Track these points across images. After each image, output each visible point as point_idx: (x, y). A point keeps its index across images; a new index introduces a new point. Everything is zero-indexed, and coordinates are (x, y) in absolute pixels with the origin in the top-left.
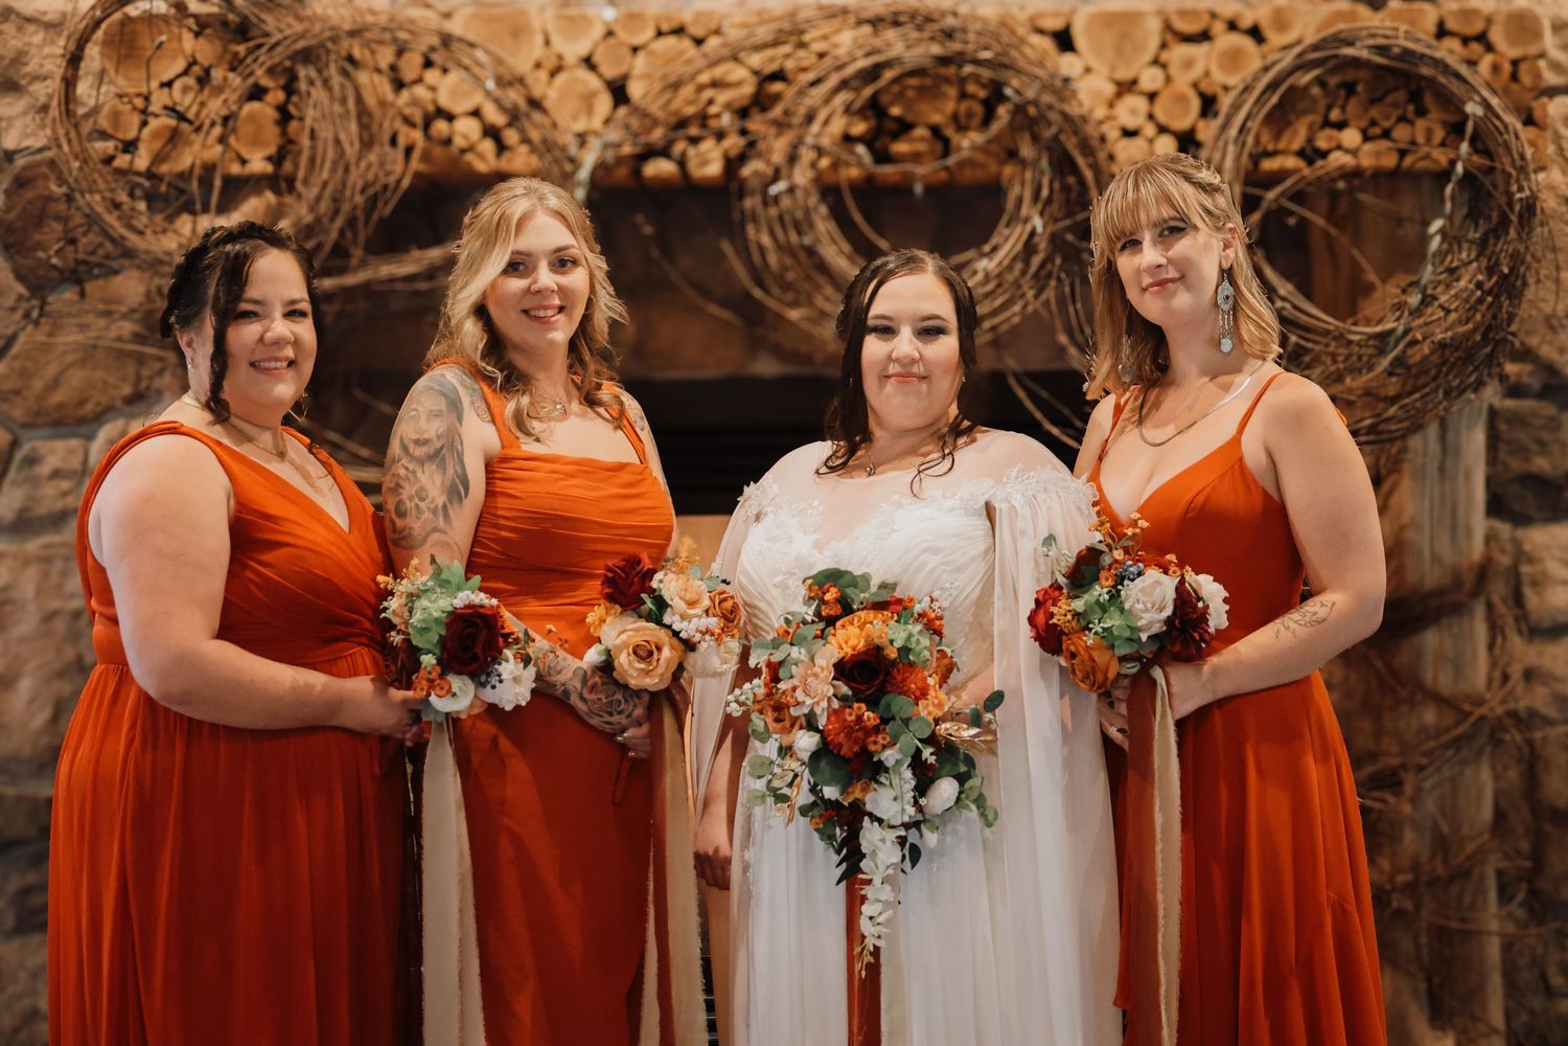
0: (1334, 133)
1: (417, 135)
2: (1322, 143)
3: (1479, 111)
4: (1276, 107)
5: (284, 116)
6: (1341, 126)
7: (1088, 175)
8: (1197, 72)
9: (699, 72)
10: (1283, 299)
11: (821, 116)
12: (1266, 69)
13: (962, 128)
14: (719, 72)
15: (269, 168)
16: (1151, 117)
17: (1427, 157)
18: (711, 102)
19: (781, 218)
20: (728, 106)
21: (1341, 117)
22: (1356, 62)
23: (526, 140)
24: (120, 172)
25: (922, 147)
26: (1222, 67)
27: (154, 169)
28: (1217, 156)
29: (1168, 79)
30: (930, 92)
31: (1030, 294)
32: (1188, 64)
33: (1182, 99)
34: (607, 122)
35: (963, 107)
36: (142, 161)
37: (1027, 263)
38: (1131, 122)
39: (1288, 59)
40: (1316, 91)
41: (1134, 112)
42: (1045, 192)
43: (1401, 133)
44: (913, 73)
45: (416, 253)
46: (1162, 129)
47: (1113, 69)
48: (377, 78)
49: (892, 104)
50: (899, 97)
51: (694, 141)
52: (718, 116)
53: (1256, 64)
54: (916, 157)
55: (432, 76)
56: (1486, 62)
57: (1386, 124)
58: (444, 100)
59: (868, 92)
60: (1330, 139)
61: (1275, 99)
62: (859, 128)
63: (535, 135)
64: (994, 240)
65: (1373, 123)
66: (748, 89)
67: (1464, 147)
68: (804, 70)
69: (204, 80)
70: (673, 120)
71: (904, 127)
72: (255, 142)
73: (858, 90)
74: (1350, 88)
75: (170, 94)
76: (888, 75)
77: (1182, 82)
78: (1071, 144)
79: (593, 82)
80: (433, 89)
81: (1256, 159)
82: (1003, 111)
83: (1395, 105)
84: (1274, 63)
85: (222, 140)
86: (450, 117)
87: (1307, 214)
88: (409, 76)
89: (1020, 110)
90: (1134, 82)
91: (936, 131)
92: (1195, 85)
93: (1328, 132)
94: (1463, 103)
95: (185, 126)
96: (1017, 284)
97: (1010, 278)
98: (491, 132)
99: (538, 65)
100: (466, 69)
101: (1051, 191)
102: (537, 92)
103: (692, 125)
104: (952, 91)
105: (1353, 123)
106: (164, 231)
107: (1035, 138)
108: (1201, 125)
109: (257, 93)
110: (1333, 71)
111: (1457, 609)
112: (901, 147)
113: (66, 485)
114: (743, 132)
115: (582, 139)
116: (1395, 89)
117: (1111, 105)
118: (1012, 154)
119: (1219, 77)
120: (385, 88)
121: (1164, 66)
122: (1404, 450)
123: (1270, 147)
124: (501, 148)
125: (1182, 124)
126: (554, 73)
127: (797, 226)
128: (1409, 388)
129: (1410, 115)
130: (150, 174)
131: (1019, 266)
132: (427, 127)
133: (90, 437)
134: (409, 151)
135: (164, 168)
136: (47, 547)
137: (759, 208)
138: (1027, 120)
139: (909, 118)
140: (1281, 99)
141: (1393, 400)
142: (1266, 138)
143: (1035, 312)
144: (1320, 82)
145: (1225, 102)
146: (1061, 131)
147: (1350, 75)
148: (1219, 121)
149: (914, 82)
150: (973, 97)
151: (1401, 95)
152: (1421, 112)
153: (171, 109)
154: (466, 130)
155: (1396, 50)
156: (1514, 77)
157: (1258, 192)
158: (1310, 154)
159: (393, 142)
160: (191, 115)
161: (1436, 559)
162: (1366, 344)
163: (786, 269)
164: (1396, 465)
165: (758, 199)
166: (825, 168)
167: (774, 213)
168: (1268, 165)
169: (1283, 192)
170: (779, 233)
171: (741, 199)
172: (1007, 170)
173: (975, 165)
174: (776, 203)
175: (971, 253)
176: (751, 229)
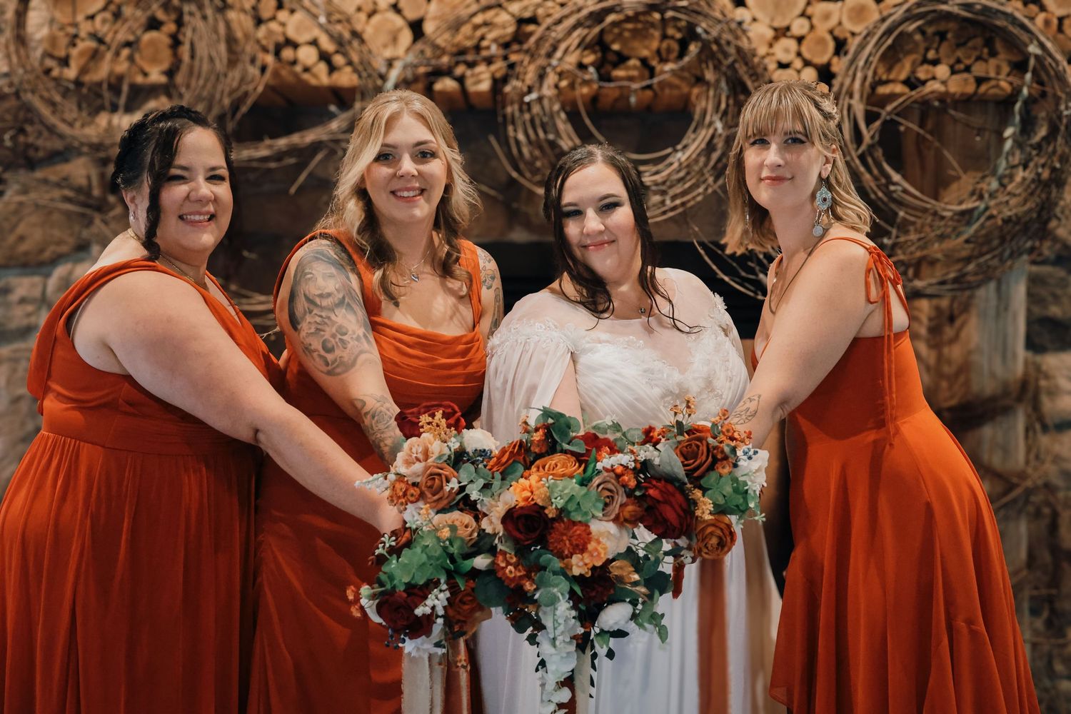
0: (931, 68)
1: (270, 59)
2: (921, 74)
3: (1038, 51)
4: (890, 48)
5: (176, 42)
6: (935, 63)
8: (833, 22)
9: (474, 15)
10: (895, 184)
11: (563, 46)
12: (883, 20)
13: (663, 60)
14: (489, 15)
15: (163, 79)
16: (799, 54)
17: (997, 86)
18: (482, 38)
19: (532, 121)
20: (495, 40)
21: (936, 57)
22: (948, 16)
23: (350, 63)
24: (56, 79)
25: (635, 73)
26: (850, 18)
27: (80, 79)
28: (848, 81)
29: (812, 27)
30: (641, 34)
31: (711, 180)
32: (827, 16)
33: (821, 41)
34: (408, 50)
35: (664, 45)
36: (71, 73)
37: (708, 159)
38: (785, 58)
39: (900, 12)
40: (918, 37)
41: (787, 51)
42: (723, 106)
43: (979, 69)
44: (628, 19)
45: (268, 142)
46: (807, 63)
47: (772, 20)
48: (242, 16)
49: (613, 42)
50: (619, 37)
51: (471, 65)
52: (488, 48)
53: (876, 17)
54: (631, 79)
55: (283, 15)
56: (1041, 18)
57: (968, 62)
58: (291, 33)
59: (597, 30)
60: (927, 72)
61: (890, 41)
62: (589, 59)
63: (355, 58)
64: (684, 142)
65: (959, 61)
66: (511, 30)
67: (1028, 76)
68: (549, 15)
69: (117, 15)
70: (454, 50)
71: (621, 59)
72: (154, 60)
73: (589, 27)
74: (942, 36)
75: (93, 26)
76: (611, 18)
77: (822, 29)
78: (742, 70)
79: (398, 21)
80: (283, 24)
81: (874, 86)
82: (693, 48)
83: (975, 48)
84: (890, 15)
85: (131, 59)
86: (295, 46)
87: (911, 125)
88: (266, 14)
89: (705, 46)
90: (788, 29)
91: (644, 61)
92: (831, 32)
93: (926, 67)
94: (1026, 46)
95: (103, 48)
96: (701, 172)
97: (696, 168)
98: (324, 57)
99: (359, 9)
100: (308, 11)
101: (728, 105)
102: (359, 27)
103: (469, 55)
104: (657, 34)
105: (944, 60)
106: (88, 123)
107: (716, 68)
108: (835, 60)
109: (154, 24)
110: (930, 23)
111: (1007, 411)
112: (619, 73)
113: (30, 308)
114: (506, 58)
115: (390, 63)
116: (975, 37)
117: (771, 46)
118: (700, 80)
119: (848, 26)
120: (248, 22)
121: (809, 18)
122: (971, 297)
123: (884, 77)
124: (332, 68)
125: (822, 59)
126: (371, 15)
127: (544, 126)
128: (976, 253)
129: (985, 56)
130: (78, 83)
131: (702, 160)
132: (277, 53)
133: (48, 275)
134: (263, 69)
135: (87, 78)
136: (16, 351)
137: (517, 114)
138: (711, 52)
139: (626, 52)
140: (894, 41)
141: (968, 260)
142: (881, 70)
143: (715, 192)
144: (921, 30)
145: (853, 45)
146: (735, 61)
147: (942, 26)
148: (849, 56)
149: (630, 26)
150: (672, 38)
151: (978, 41)
152: (993, 54)
153: (94, 36)
154: (307, 55)
155: (978, 7)
156: (1060, 29)
157: (875, 109)
158: (912, 83)
159: (253, 61)
160: (108, 39)
161: (993, 375)
162: (952, 219)
163: (535, 159)
164: (966, 308)
165: (516, 107)
166: (565, 88)
167: (527, 116)
168: (882, 90)
169: (895, 108)
170: (531, 132)
171: (504, 107)
172: (696, 91)
173: (671, 86)
174: (529, 109)
175: (669, 150)
176: (510, 128)
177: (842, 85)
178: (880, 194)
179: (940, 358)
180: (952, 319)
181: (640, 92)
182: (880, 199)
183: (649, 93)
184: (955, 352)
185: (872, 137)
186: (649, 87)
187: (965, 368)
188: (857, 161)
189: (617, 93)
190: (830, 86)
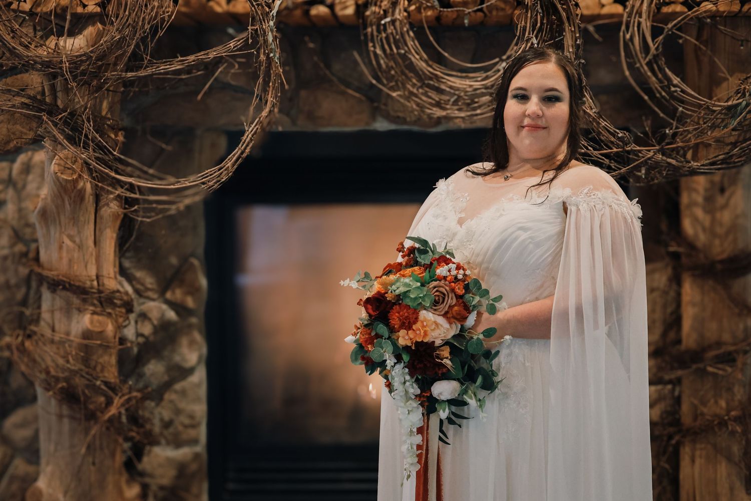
7: (564, 14)
10: (675, 86)
15: (98, 9)
19: (387, 38)
24: (15, 11)
27: (33, 10)
28: (637, 4)
36: (26, 6)
42: (538, 24)
45: (181, 58)
54: (465, 4)
64: (508, 53)
81: (659, 7)
87: (688, 38)
101: (542, 23)
106: (41, 46)
122: (738, 173)
127: (396, 42)
128: (741, 139)
130: (32, 14)
133: (13, 161)
135: (39, 10)
137: (375, 33)
141: (734, 145)
157: (660, 25)
158: (689, 4)
162: (720, 113)
163: (390, 68)
164: (734, 181)
165: (374, 27)
166: (412, 11)
167: (384, 35)
168: (665, 10)
169: (675, 25)
170: (386, 47)
171: (365, 28)
172: (517, 12)
173: (498, 9)
174: (385, 30)
175: (497, 60)
176: (371, 44)
177: (633, 6)
178: (664, 94)
179: (713, 221)
180: (722, 190)
181: (473, 14)
182: (663, 97)
183: (480, 14)
184: (726, 217)
185: (657, 49)
186: (481, 10)
187: (734, 228)
188: (646, 68)
189: (455, 16)
190: (625, 7)
